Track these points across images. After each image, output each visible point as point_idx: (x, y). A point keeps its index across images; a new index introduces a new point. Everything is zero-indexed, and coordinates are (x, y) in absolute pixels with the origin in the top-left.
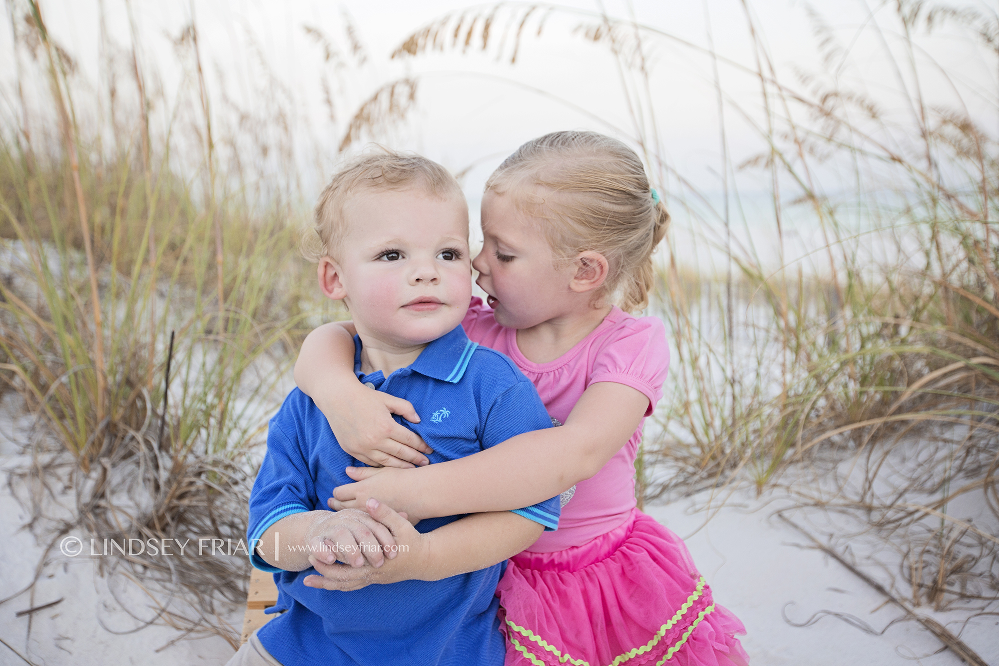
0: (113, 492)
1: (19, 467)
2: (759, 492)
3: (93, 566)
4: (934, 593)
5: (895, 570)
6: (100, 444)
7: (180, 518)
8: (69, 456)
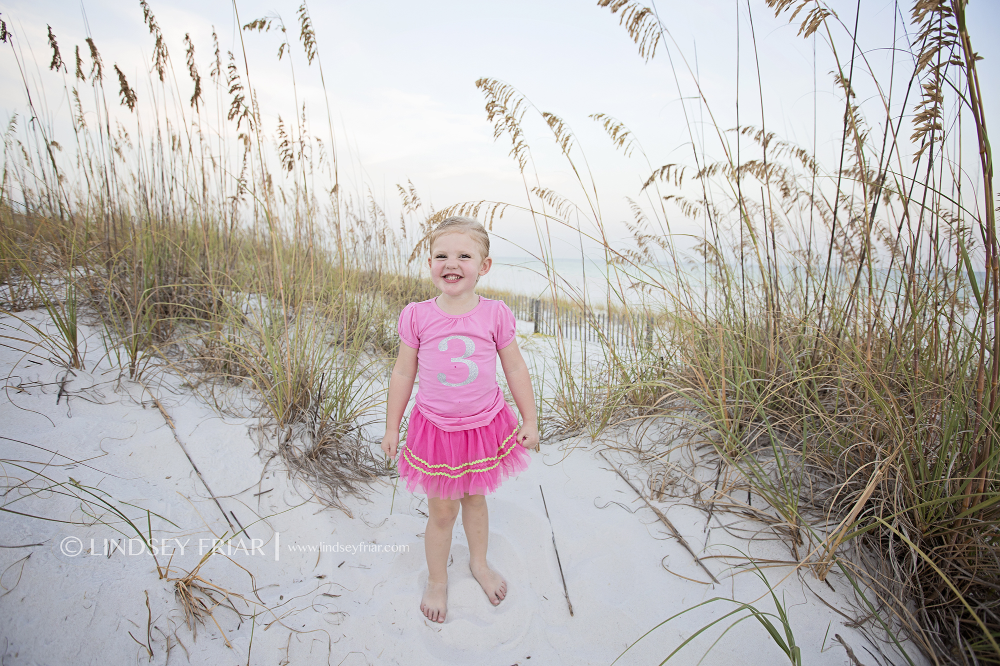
0: (294, 439)
1: (253, 425)
2: (593, 441)
3: (286, 474)
4: (659, 494)
5: (645, 483)
6: (289, 415)
7: (323, 452)
8: (275, 420)
